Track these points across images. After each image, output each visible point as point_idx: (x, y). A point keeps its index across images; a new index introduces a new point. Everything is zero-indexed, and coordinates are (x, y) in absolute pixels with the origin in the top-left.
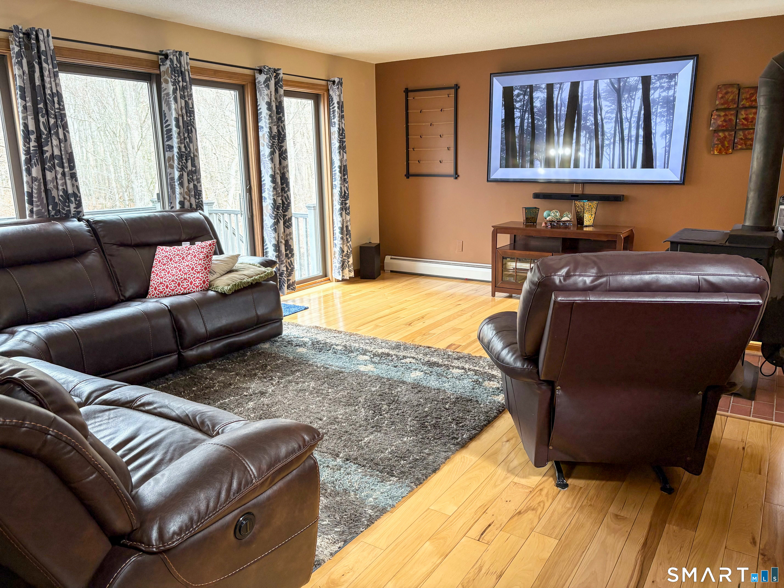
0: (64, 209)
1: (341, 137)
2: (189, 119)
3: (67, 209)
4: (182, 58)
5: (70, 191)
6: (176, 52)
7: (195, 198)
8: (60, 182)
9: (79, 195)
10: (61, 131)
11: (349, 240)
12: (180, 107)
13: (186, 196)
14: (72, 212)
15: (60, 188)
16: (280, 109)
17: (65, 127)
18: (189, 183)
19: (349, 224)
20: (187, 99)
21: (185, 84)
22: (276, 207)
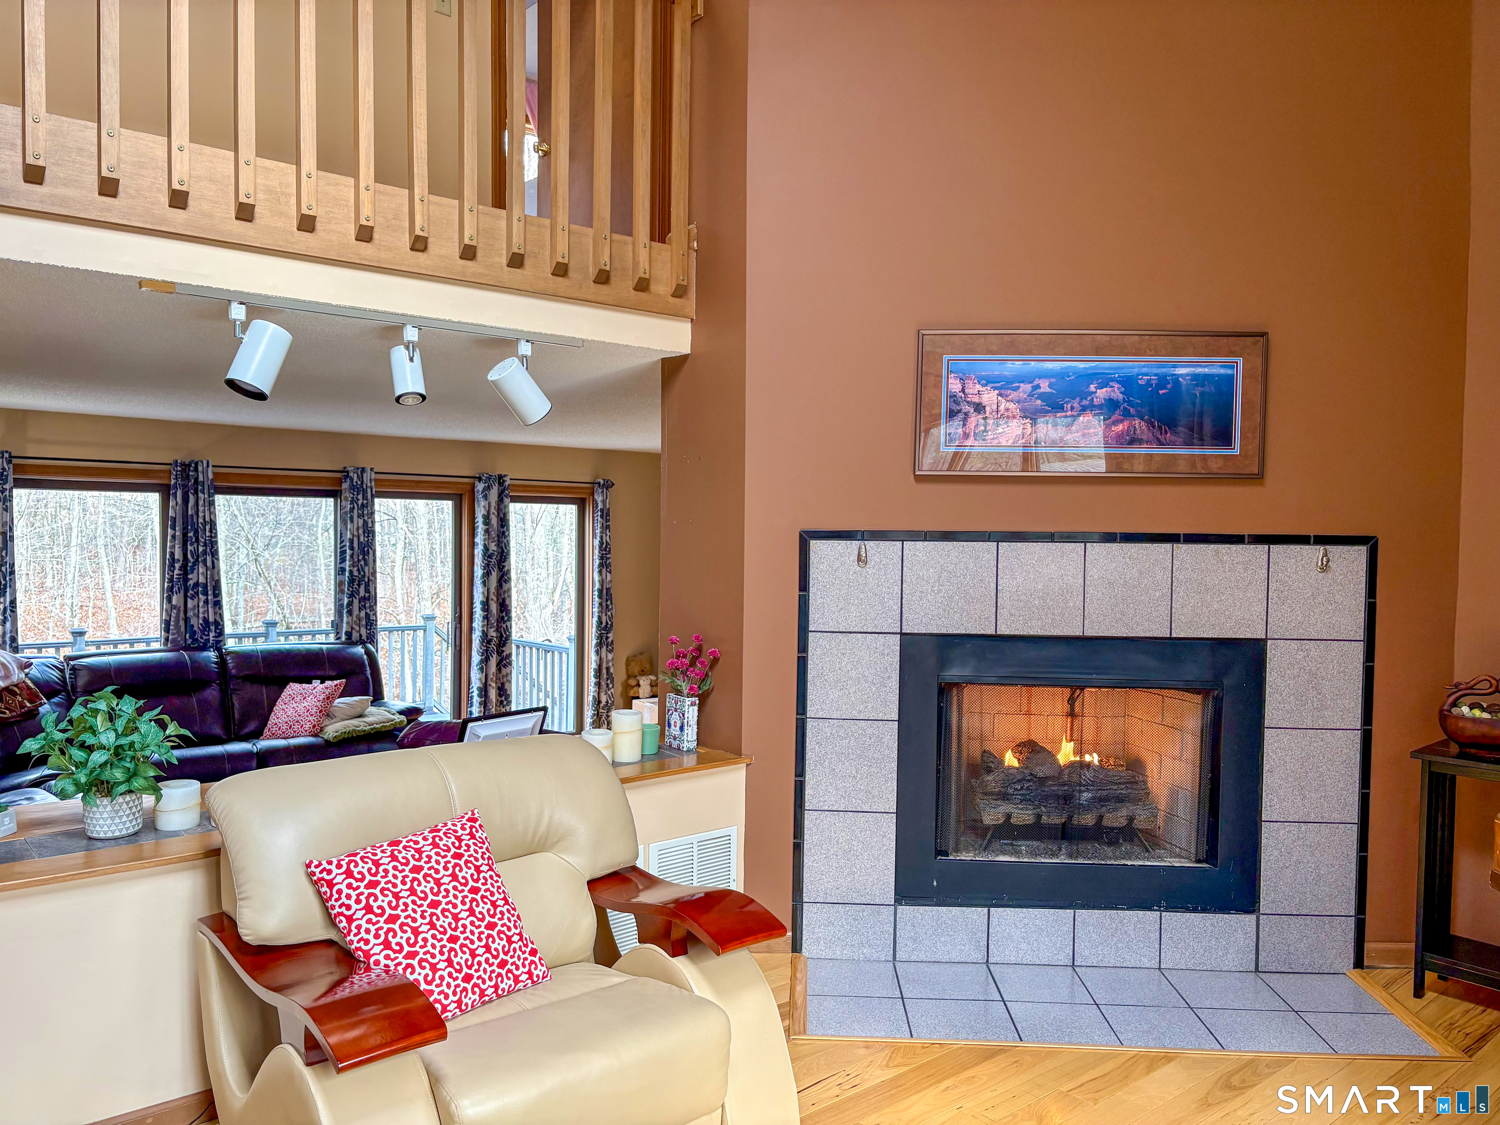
0: (202, 638)
1: (604, 552)
2: (366, 539)
3: (205, 637)
4: (365, 475)
5: (211, 619)
6: (358, 469)
7: (367, 628)
8: (201, 610)
9: (221, 623)
10: (209, 559)
11: (611, 686)
12: (356, 526)
13: (354, 626)
14: (211, 642)
15: (201, 616)
16: (504, 521)
17: (215, 554)
18: (360, 611)
19: (610, 664)
20: (366, 518)
21: (365, 502)
22: (486, 639)
